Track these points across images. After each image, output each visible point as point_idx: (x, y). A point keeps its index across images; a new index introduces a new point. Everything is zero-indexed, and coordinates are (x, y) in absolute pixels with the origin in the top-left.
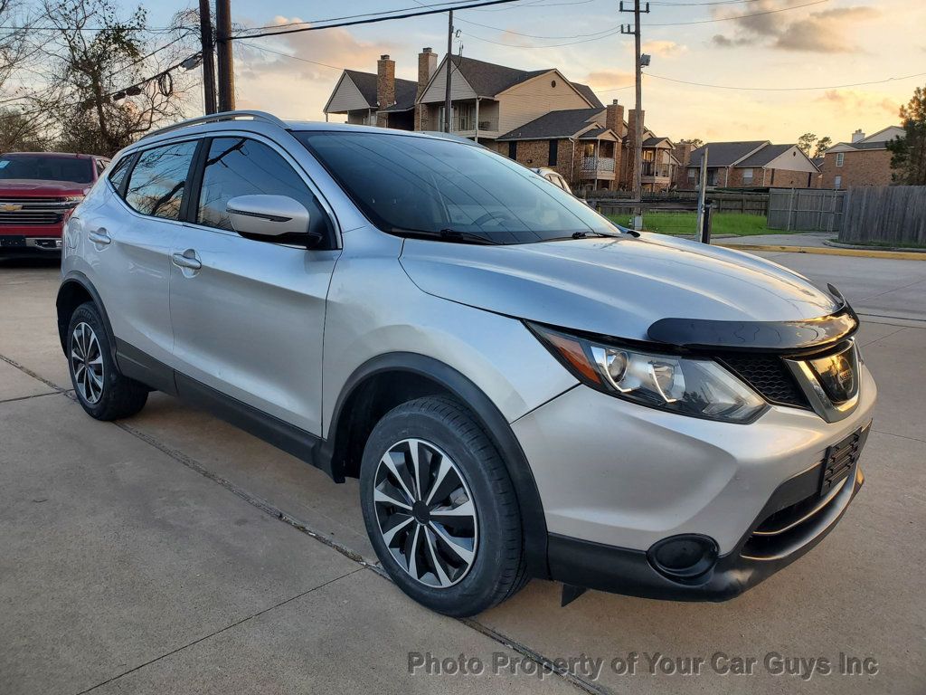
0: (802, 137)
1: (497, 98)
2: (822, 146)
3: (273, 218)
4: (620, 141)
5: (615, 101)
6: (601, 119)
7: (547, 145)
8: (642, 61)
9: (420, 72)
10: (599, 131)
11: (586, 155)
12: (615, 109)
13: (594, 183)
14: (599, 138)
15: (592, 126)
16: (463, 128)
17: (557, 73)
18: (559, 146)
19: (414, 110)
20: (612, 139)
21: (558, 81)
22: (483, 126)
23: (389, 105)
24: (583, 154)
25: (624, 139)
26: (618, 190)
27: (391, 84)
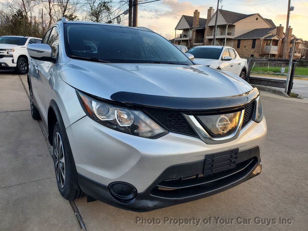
1: (234, 24)
3: (38, 51)
4: (281, 40)
5: (281, 25)
6: (274, 32)
7: (252, 41)
8: (290, 9)
9: (208, 15)
10: (273, 36)
11: (267, 45)
12: (280, 28)
13: (269, 55)
14: (272, 38)
15: (270, 34)
16: (222, 35)
17: (259, 15)
18: (257, 41)
19: (205, 28)
20: (278, 39)
21: (259, 18)
22: (228, 34)
23: (196, 27)
24: (265, 44)
25: (283, 39)
26: (279, 58)
27: (198, 20)
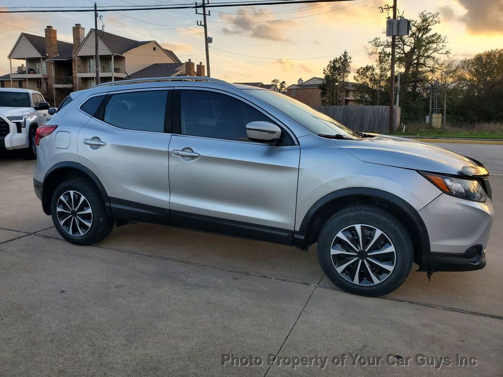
0: (273, 81)
1: (124, 55)
2: (282, 85)
5: (190, 60)
6: (183, 69)
8: (208, 40)
9: (74, 38)
12: (190, 64)
15: (179, 73)
17: (156, 43)
19: (72, 60)
21: (157, 48)
22: (116, 70)
23: (54, 56)
27: (55, 44)
